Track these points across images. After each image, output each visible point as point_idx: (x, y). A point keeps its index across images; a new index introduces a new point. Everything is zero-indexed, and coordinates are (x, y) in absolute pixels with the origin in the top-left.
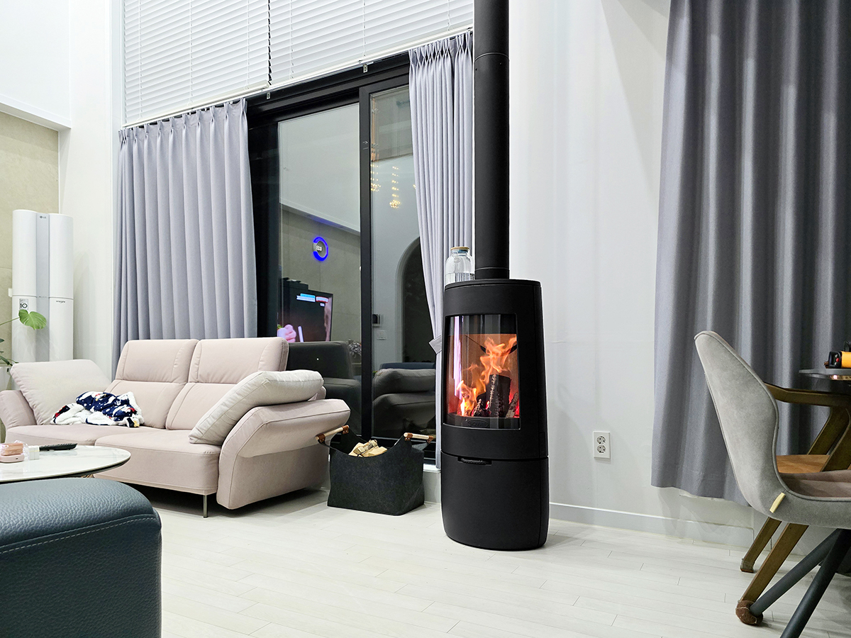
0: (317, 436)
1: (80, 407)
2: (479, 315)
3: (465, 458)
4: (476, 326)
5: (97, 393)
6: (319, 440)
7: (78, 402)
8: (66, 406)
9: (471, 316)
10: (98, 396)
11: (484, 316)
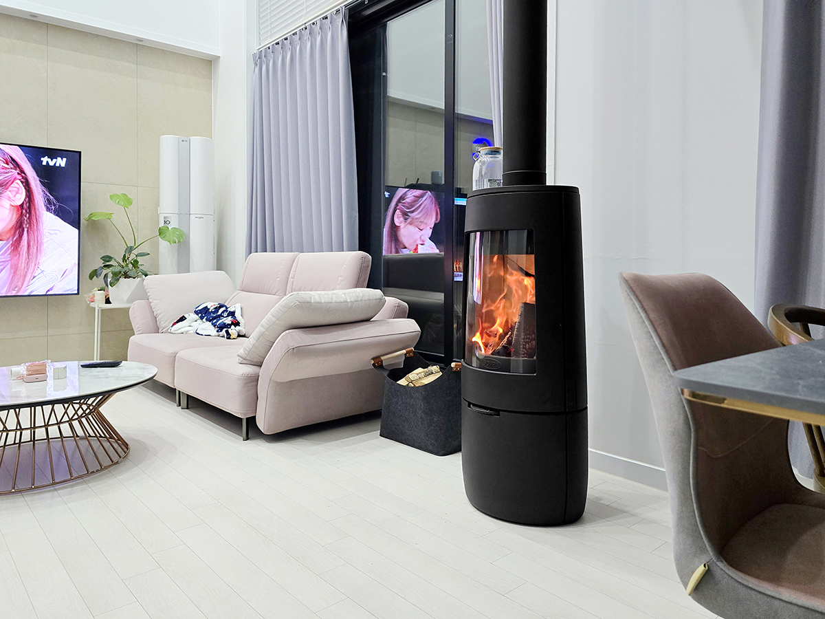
0: (373, 359)
1: (196, 317)
2: (502, 232)
3: (474, 405)
4: (497, 245)
5: (213, 304)
6: (374, 365)
7: (196, 313)
8: (184, 316)
9: (493, 232)
10: (211, 306)
11: (507, 231)
